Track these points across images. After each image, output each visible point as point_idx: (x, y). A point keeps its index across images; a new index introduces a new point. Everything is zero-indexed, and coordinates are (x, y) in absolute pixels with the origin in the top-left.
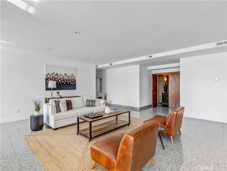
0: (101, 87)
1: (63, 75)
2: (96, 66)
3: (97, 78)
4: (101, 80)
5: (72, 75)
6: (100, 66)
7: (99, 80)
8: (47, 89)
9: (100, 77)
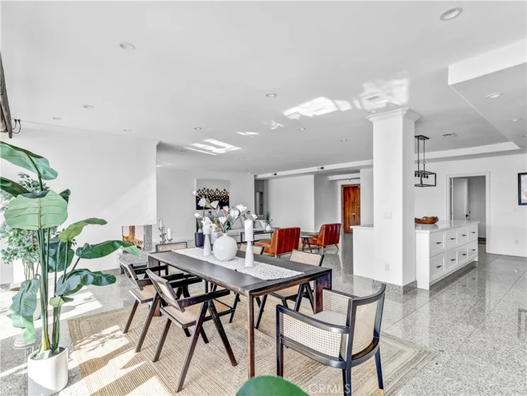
0: (262, 205)
1: (215, 190)
2: (255, 176)
3: (256, 192)
4: (261, 193)
5: (225, 190)
6: (260, 176)
7: (258, 194)
8: (199, 208)
9: (261, 190)
